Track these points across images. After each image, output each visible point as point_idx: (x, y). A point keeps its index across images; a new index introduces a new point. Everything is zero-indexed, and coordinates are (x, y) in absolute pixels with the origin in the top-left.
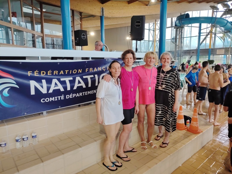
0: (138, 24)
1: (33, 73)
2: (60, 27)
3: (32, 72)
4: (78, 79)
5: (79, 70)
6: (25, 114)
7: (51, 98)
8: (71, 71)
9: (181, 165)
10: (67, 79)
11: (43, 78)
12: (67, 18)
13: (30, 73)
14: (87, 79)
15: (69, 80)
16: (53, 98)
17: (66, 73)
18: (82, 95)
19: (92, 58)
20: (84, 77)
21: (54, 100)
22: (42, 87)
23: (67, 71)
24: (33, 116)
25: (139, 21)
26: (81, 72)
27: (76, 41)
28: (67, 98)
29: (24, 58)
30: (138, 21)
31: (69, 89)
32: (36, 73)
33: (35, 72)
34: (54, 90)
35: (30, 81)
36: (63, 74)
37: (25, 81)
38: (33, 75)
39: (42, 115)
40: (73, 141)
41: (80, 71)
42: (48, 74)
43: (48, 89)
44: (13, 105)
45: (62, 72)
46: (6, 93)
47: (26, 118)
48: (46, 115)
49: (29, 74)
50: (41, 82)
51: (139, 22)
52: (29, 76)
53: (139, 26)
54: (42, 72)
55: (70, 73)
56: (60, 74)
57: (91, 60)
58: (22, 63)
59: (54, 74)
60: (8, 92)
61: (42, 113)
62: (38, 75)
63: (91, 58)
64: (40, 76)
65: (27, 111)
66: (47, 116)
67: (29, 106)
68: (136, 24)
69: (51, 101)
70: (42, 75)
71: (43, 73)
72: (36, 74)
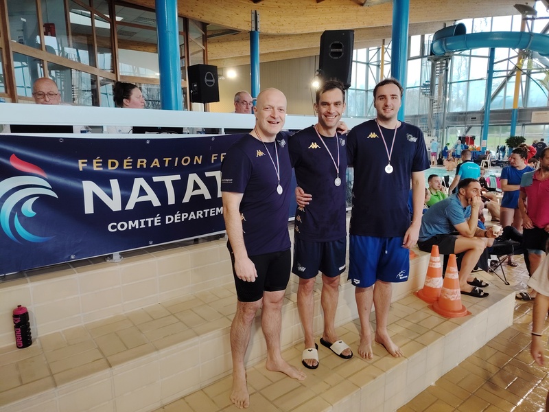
0: (337, 50)
1: (90, 163)
2: (154, 57)
3: (86, 161)
4: (193, 177)
5: (196, 157)
6: (73, 257)
7: (130, 223)
8: (177, 159)
9: (433, 384)
10: (168, 180)
11: (114, 176)
12: (170, 35)
13: (83, 163)
14: (214, 178)
15: (172, 181)
16: (137, 222)
17: (166, 165)
18: (202, 217)
19: (226, 130)
20: (208, 174)
21: (137, 227)
22: (111, 196)
23: (167, 160)
24: (91, 262)
25: (338, 42)
26: (200, 162)
27: (192, 91)
28: (167, 222)
29: (69, 129)
30: (336, 42)
31: (171, 200)
32: (97, 163)
33: (95, 161)
34: (137, 204)
35: (83, 182)
36: (159, 166)
37: (72, 183)
38: (89, 168)
39: (111, 261)
40: (180, 321)
41: (198, 160)
42: (125, 167)
43: (125, 200)
44: (45, 237)
45: (156, 163)
46: (28, 209)
47: (74, 267)
48: (120, 260)
49: (81, 165)
50: (109, 186)
51: (339, 46)
52: (81, 169)
53: (339, 54)
54: (110, 161)
55: (176, 165)
56: (152, 166)
57: (223, 133)
58: (65, 139)
59: (138, 167)
60: (34, 207)
61: (111, 257)
62: (101, 169)
63: (223, 131)
64: (106, 170)
65: (77, 251)
66: (121, 263)
67: (80, 241)
68: (332, 50)
69: (130, 228)
70: (110, 168)
71: (113, 164)
72: (97, 167)
